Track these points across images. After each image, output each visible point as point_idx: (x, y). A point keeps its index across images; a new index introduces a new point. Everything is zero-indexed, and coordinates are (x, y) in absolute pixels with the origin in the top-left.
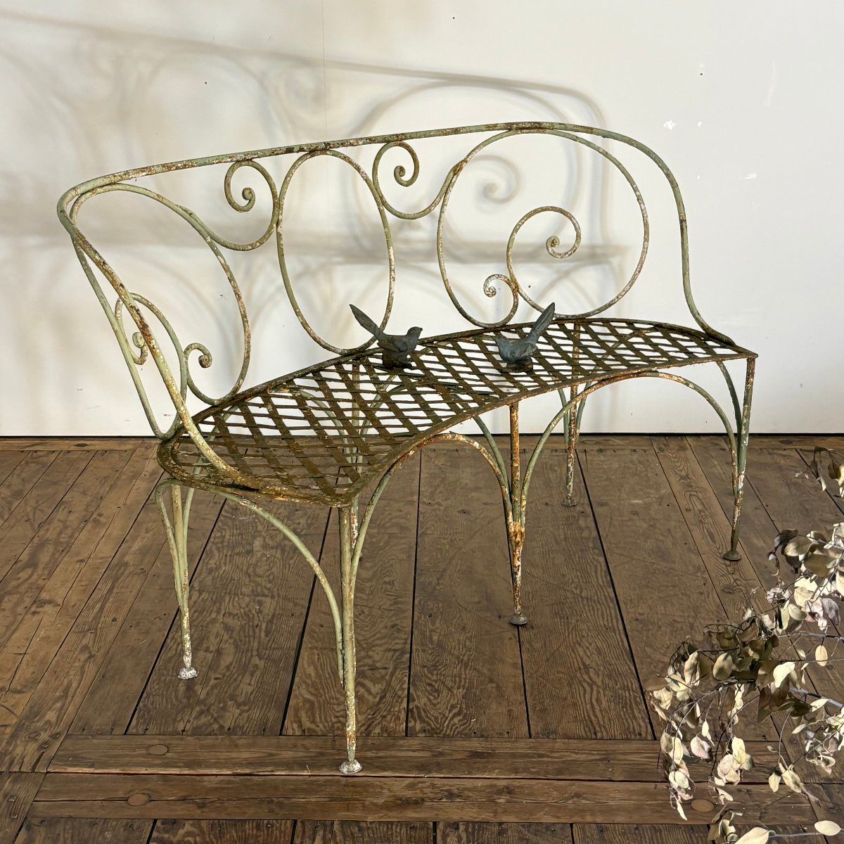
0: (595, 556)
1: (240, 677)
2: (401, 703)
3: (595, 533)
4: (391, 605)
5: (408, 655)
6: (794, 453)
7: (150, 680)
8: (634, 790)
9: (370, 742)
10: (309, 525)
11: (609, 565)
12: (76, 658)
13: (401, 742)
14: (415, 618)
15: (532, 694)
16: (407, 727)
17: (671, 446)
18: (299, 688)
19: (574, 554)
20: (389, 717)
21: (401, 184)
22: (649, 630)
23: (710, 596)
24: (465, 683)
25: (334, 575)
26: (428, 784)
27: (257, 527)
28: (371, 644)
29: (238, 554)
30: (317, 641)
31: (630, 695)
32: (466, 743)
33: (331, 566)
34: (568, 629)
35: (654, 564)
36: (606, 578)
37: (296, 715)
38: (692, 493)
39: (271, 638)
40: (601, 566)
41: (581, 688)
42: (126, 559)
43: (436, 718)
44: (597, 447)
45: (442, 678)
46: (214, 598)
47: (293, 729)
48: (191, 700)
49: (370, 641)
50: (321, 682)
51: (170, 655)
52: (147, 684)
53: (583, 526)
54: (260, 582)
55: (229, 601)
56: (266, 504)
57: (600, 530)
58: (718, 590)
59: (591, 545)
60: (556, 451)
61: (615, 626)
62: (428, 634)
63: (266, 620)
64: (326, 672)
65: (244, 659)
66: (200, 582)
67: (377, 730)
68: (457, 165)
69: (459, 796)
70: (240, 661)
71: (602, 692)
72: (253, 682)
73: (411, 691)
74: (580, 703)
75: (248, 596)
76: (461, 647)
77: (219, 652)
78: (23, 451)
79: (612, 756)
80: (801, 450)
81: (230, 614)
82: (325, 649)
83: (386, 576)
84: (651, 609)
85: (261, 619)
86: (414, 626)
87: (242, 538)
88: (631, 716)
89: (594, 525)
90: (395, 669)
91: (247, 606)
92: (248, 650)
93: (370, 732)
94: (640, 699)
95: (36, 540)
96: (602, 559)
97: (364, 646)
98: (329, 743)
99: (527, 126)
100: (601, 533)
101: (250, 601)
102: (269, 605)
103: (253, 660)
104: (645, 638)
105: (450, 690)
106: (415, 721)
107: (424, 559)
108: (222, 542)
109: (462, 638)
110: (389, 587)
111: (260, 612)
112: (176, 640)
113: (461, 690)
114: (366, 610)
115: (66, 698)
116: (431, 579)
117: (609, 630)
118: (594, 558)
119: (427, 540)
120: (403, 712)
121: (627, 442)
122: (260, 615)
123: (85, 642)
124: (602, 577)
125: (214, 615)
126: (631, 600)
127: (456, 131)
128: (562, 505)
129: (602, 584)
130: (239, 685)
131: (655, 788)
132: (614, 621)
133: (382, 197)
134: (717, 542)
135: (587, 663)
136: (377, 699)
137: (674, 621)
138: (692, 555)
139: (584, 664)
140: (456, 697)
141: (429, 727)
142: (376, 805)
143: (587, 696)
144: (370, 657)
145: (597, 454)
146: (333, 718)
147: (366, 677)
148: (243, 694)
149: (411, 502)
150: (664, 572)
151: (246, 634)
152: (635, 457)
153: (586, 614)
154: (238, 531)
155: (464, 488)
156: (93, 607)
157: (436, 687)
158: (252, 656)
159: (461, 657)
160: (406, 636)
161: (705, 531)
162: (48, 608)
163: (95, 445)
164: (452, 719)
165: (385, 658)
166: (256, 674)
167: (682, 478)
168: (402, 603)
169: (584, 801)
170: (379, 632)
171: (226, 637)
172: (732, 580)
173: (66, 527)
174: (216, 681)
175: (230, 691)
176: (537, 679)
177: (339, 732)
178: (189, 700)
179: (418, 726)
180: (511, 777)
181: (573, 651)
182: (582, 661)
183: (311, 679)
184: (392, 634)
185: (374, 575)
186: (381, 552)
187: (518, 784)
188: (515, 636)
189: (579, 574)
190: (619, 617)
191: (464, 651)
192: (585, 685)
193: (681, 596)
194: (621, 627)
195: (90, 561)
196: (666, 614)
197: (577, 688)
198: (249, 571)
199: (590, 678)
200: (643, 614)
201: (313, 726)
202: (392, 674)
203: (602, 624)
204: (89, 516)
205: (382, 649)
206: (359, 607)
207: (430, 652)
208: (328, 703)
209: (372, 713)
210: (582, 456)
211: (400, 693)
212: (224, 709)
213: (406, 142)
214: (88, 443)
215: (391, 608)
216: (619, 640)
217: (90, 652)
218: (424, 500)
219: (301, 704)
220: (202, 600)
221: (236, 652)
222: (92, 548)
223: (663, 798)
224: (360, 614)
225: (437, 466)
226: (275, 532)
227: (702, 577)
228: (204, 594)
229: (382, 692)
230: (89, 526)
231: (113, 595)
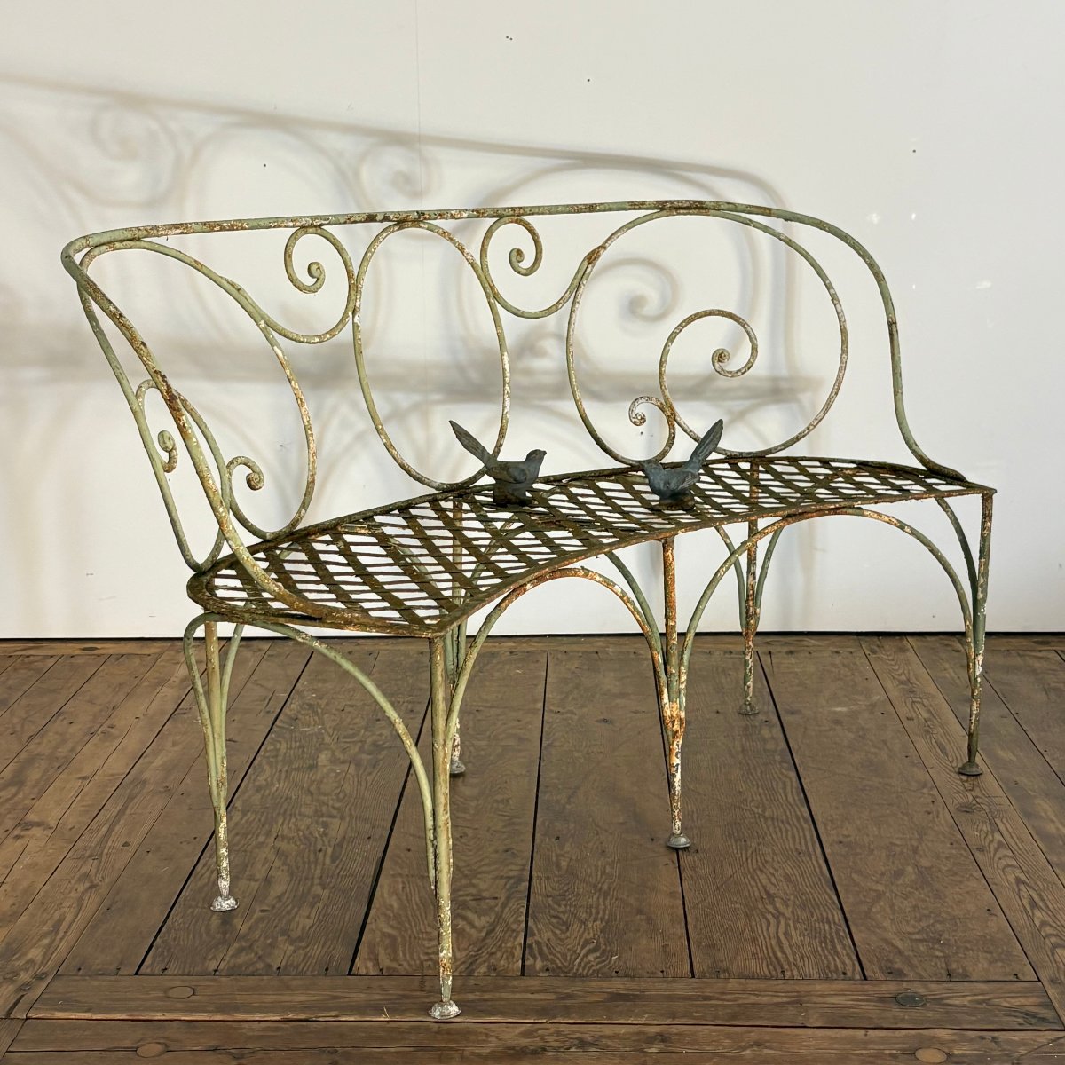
0: (783, 771)
1: (296, 909)
2: (515, 938)
3: (783, 745)
4: (504, 827)
5: (527, 884)
6: (1053, 655)
7: (173, 914)
8: (836, 1038)
9: (472, 982)
11: (803, 780)
12: (72, 888)
13: (515, 983)
14: (537, 841)
15: (695, 927)
16: (523, 966)
17: (887, 647)
18: (376, 921)
19: (755, 769)
20: (499, 954)
21: (519, 273)
22: (857, 854)
23: (941, 816)
24: (604, 915)
26: (551, 1031)
27: (323, 739)
28: (476, 870)
29: (297, 770)
30: (402, 868)
31: (830, 927)
32: (605, 984)
34: (746, 854)
35: (863, 779)
36: (798, 794)
37: (371, 952)
38: (914, 700)
39: (338, 865)
40: (791, 782)
41: (763, 921)
42: (146, 775)
43: (564, 956)
44: (786, 649)
45: (572, 909)
46: (263, 819)
47: (367, 968)
48: (228, 935)
49: (474, 867)
50: (406, 914)
51: (200, 884)
52: (167, 917)
53: (766, 736)
54: (326, 801)
55: (283, 823)
56: (337, 712)
57: (790, 741)
58: (951, 809)
59: (778, 758)
60: (731, 652)
61: (811, 849)
62: (554, 859)
63: (332, 844)
64: (414, 903)
65: (301, 889)
66: (244, 802)
67: (483, 969)
68: (593, 252)
69: (593, 1045)
70: (296, 891)
71: (792, 925)
72: (312, 915)
73: (530, 924)
74: (762, 937)
75: (309, 817)
76: (599, 874)
77: (268, 880)
78: (10, 656)
79: (805, 999)
80: (1062, 651)
81: (283, 837)
82: (412, 876)
83: (498, 794)
84: (859, 830)
85: (326, 842)
86: (535, 850)
87: (303, 751)
88: (832, 952)
89: (781, 736)
90: (508, 898)
91: (308, 828)
92: (306, 879)
93: (473, 971)
94: (845, 933)
95: (23, 755)
96: (793, 774)
97: (466, 872)
98: (416, 983)
99: (685, 205)
100: (791, 745)
101: (312, 823)
102: (337, 828)
103: (313, 890)
104: (851, 864)
105: (583, 922)
106: (535, 958)
107: (549, 776)
108: (276, 756)
109: (600, 863)
110: (501, 806)
111: (325, 834)
112: (210, 867)
113: (598, 923)
114: (470, 833)
115: (57, 933)
116: (559, 797)
117: (801, 855)
118: (782, 774)
119: (554, 753)
120: (518, 948)
121: (827, 642)
122: (324, 838)
123: (84, 869)
124: (792, 795)
125: (261, 839)
126: (832, 821)
127: (591, 208)
128: (740, 713)
129: (792, 802)
130: (294, 918)
131: (866, 1035)
132: (810, 844)
133: (492, 288)
134: (950, 754)
135: (772, 892)
136: (483, 934)
137: (891, 843)
138: (915, 769)
139: (768, 893)
140: (591, 931)
141: (554, 966)
142: (479, 1055)
143: (772, 929)
144: (474, 886)
145: (785, 656)
146: (422, 956)
147: (468, 908)
148: (299, 929)
149: (534, 712)
150: (877, 788)
151: (306, 860)
152: (837, 659)
153: (771, 835)
154: (298, 744)
155: (606, 694)
156: (98, 830)
157: (564, 919)
158: (312, 884)
159: (600, 885)
160: (523, 862)
161: (934, 742)
162: (36, 831)
163: (108, 648)
164: (586, 955)
165: (495, 886)
166: (317, 906)
167: (901, 683)
168: (518, 824)
169: (766, 1051)
170: (487, 857)
171: (277, 863)
172: (971, 798)
173: (64, 741)
174: (262, 914)
175: (281, 925)
176: (703, 910)
177: (430, 971)
178: (225, 935)
179: (539, 964)
180: (667, 1022)
181: (753, 878)
182: (765, 890)
183: (393, 912)
184: (505, 859)
185: (481, 793)
186: (491, 766)
187: (675, 1031)
188: (673, 862)
189: (760, 790)
190: (816, 839)
191: (603, 879)
192: (770, 917)
193: (900, 815)
194: (819, 851)
195: (96, 778)
196: (881, 836)
197: (758, 920)
198: (311, 789)
199: (776, 909)
200: (849, 836)
201: (395, 965)
203: (793, 847)
204: (96, 728)
205: (490, 876)
206: (460, 829)
207: (556, 879)
208: (415, 938)
209: (476, 949)
210: (766, 659)
211: (514, 927)
212: (272, 946)
213: (525, 218)
214: (98, 646)
215: (504, 830)
216: (816, 866)
217: (92, 882)
218: (552, 708)
219: (378, 939)
220: (247, 821)
221: (291, 881)
222: (100, 763)
223: (876, 1047)
224: (461, 837)
225: (569, 669)
226: (348, 745)
227: (930, 794)
228: (249, 814)
229: (490, 926)
230: (96, 739)
231: (125, 817)
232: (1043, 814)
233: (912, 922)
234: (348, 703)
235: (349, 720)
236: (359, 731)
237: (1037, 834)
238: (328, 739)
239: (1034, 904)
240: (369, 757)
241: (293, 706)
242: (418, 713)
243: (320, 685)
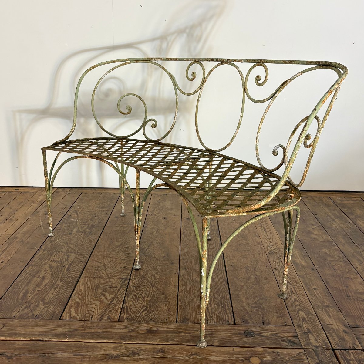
0: (216, 237)
1: (49, 290)
2: (120, 304)
3: (217, 228)
4: (126, 258)
5: (128, 280)
7: (8, 291)
8: (223, 351)
9: (101, 323)
10: (99, 223)
11: (222, 241)
13: (116, 324)
15: (180, 301)
16: (120, 316)
18: (74, 296)
20: (113, 311)
22: (236, 270)
23: (263, 255)
24: (151, 294)
25: (104, 244)
26: (124, 347)
28: (112, 275)
29: (65, 234)
30: (89, 274)
31: (225, 301)
32: (146, 325)
33: (104, 240)
35: (240, 241)
37: (69, 310)
39: (69, 271)
40: (218, 242)
43: (135, 312)
45: (141, 292)
46: (49, 253)
47: (66, 317)
49: (112, 274)
50: (85, 294)
51: (21, 279)
52: (6, 292)
53: (212, 225)
54: (71, 246)
55: (55, 255)
56: (83, 214)
57: (219, 226)
58: (267, 253)
59: (215, 232)
61: (222, 268)
62: (139, 271)
63: (69, 264)
64: (89, 288)
65: (54, 281)
66: (45, 246)
67: (106, 318)
69: (137, 354)
70: (51, 283)
71: (213, 300)
72: (54, 293)
73: (126, 298)
75: (64, 253)
76: (152, 277)
77: (44, 278)
79: (214, 333)
81: (54, 260)
82: (91, 277)
83: (127, 245)
84: (237, 260)
87: (69, 227)
88: (225, 312)
89: (217, 224)
90: (121, 287)
91: (63, 257)
92: (57, 278)
93: (102, 319)
94: (230, 303)
96: (219, 239)
97: (109, 276)
98: (81, 324)
100: (219, 228)
101: (64, 255)
102: (72, 256)
103: (57, 282)
104: (234, 274)
105: (143, 298)
106: (124, 313)
107: (144, 238)
108: (60, 229)
109: (153, 272)
110: (126, 249)
111: (67, 260)
112: (26, 272)
113: (149, 298)
114: (114, 260)
116: (145, 246)
117: (219, 270)
118: (215, 238)
119: (147, 230)
120: (120, 309)
124: (218, 246)
125: (46, 261)
126: (229, 257)
130: (48, 294)
131: (233, 350)
132: (221, 266)
134: (267, 232)
136: (109, 302)
137: (247, 266)
138: (256, 237)
140: (146, 302)
141: (130, 317)
142: (96, 358)
144: (111, 282)
146: (86, 311)
147: (107, 291)
148: (48, 299)
149: (144, 214)
150: (244, 244)
151: (58, 270)
153: (210, 262)
154: (69, 225)
155: (166, 209)
157: (138, 296)
158: (58, 280)
159: (152, 282)
160: (129, 272)
161: (262, 227)
163: (22, 190)
164: (142, 312)
165: (117, 282)
166: (56, 289)
168: (130, 257)
169: (198, 357)
170: (117, 270)
171: (49, 271)
172: (273, 249)
174: (37, 292)
175: (43, 297)
176: (184, 293)
177: (88, 319)
178: (22, 301)
179: (125, 316)
180: (165, 343)
183: (81, 292)
184: (123, 271)
185: (121, 245)
186: (126, 234)
187: (167, 348)
188: (177, 272)
190: (224, 264)
191: (153, 279)
193: (251, 255)
194: (224, 269)
195: (2, 236)
196: (244, 263)
198: (68, 242)
200: (234, 263)
201: (76, 315)
202: (119, 290)
204: (9, 217)
205: (117, 278)
207: (138, 279)
208: (86, 304)
209: (105, 309)
211: (120, 299)
212: (37, 306)
214: (19, 189)
216: (223, 275)
218: (149, 213)
219: (73, 304)
220: (43, 254)
221: (51, 278)
222: (5, 230)
223: (236, 356)
224: (111, 262)
225: (157, 200)
226: (84, 225)
227: (260, 247)
228: (45, 251)
229: (112, 299)
230: (8, 221)
231: (6, 251)
232: (295, 255)
233: (252, 299)
234: (88, 210)
235: (86, 216)
236: (88, 221)
237: (293, 263)
238: (78, 223)
239: (292, 292)
240: (89, 230)
241: (71, 211)
242: (108, 214)
243: (81, 204)
